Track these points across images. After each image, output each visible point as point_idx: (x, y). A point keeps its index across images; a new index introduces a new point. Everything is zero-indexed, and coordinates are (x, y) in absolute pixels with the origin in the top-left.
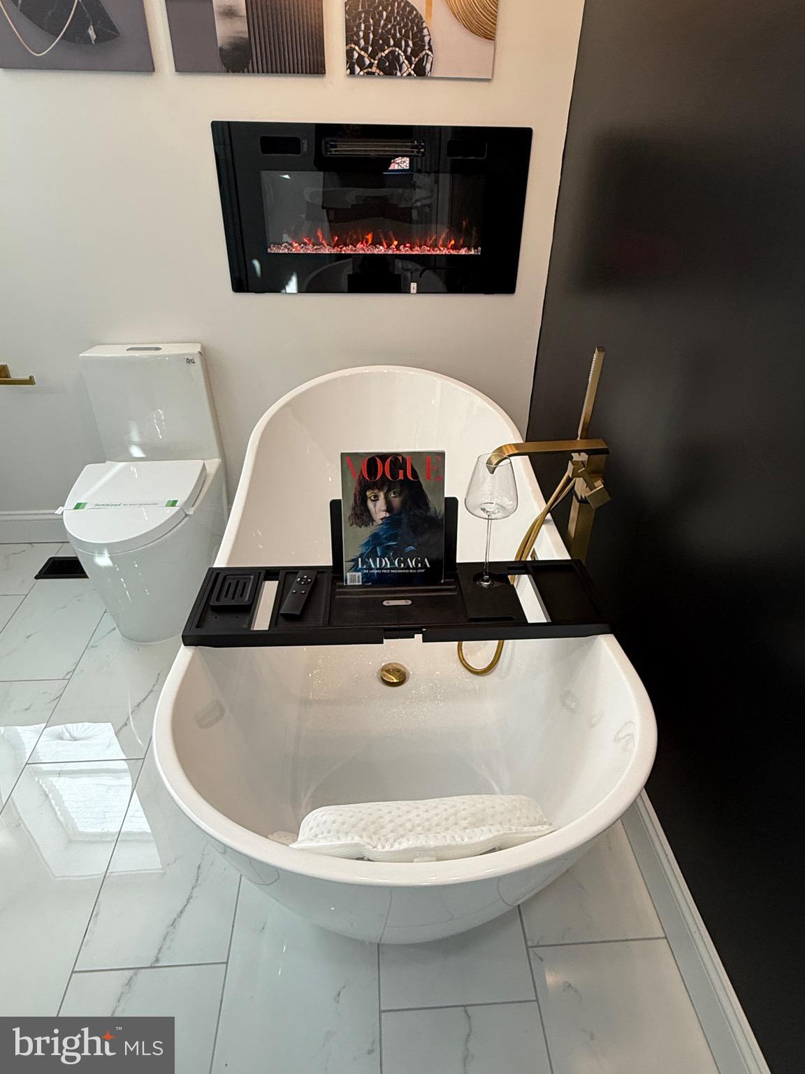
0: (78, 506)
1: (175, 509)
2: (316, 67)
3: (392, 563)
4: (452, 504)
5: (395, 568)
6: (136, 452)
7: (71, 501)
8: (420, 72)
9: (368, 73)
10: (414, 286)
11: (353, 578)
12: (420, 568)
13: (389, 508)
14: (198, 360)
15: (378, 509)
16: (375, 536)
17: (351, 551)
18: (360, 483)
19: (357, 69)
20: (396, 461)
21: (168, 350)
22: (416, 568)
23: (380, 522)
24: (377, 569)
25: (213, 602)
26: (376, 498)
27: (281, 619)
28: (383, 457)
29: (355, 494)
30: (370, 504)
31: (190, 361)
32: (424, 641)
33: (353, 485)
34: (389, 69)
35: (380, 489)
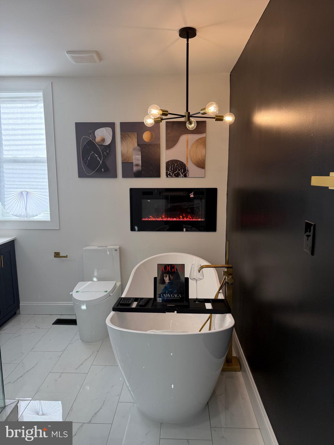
1: (107, 293)
2: (158, 175)
3: (170, 296)
4: (187, 279)
5: (171, 297)
6: (95, 279)
7: (75, 291)
8: (185, 176)
9: (171, 177)
10: (185, 229)
11: (159, 300)
12: (178, 297)
13: (170, 279)
14: (118, 250)
15: (167, 280)
16: (165, 287)
17: (159, 292)
18: (162, 272)
19: (169, 176)
20: (172, 266)
21: (109, 247)
22: (177, 297)
23: (167, 283)
24: (166, 297)
25: (121, 302)
26: (166, 276)
27: (139, 306)
28: (169, 265)
29: (161, 275)
30: (165, 278)
32: (177, 313)
33: (160, 272)
34: (177, 175)
35: (167, 274)
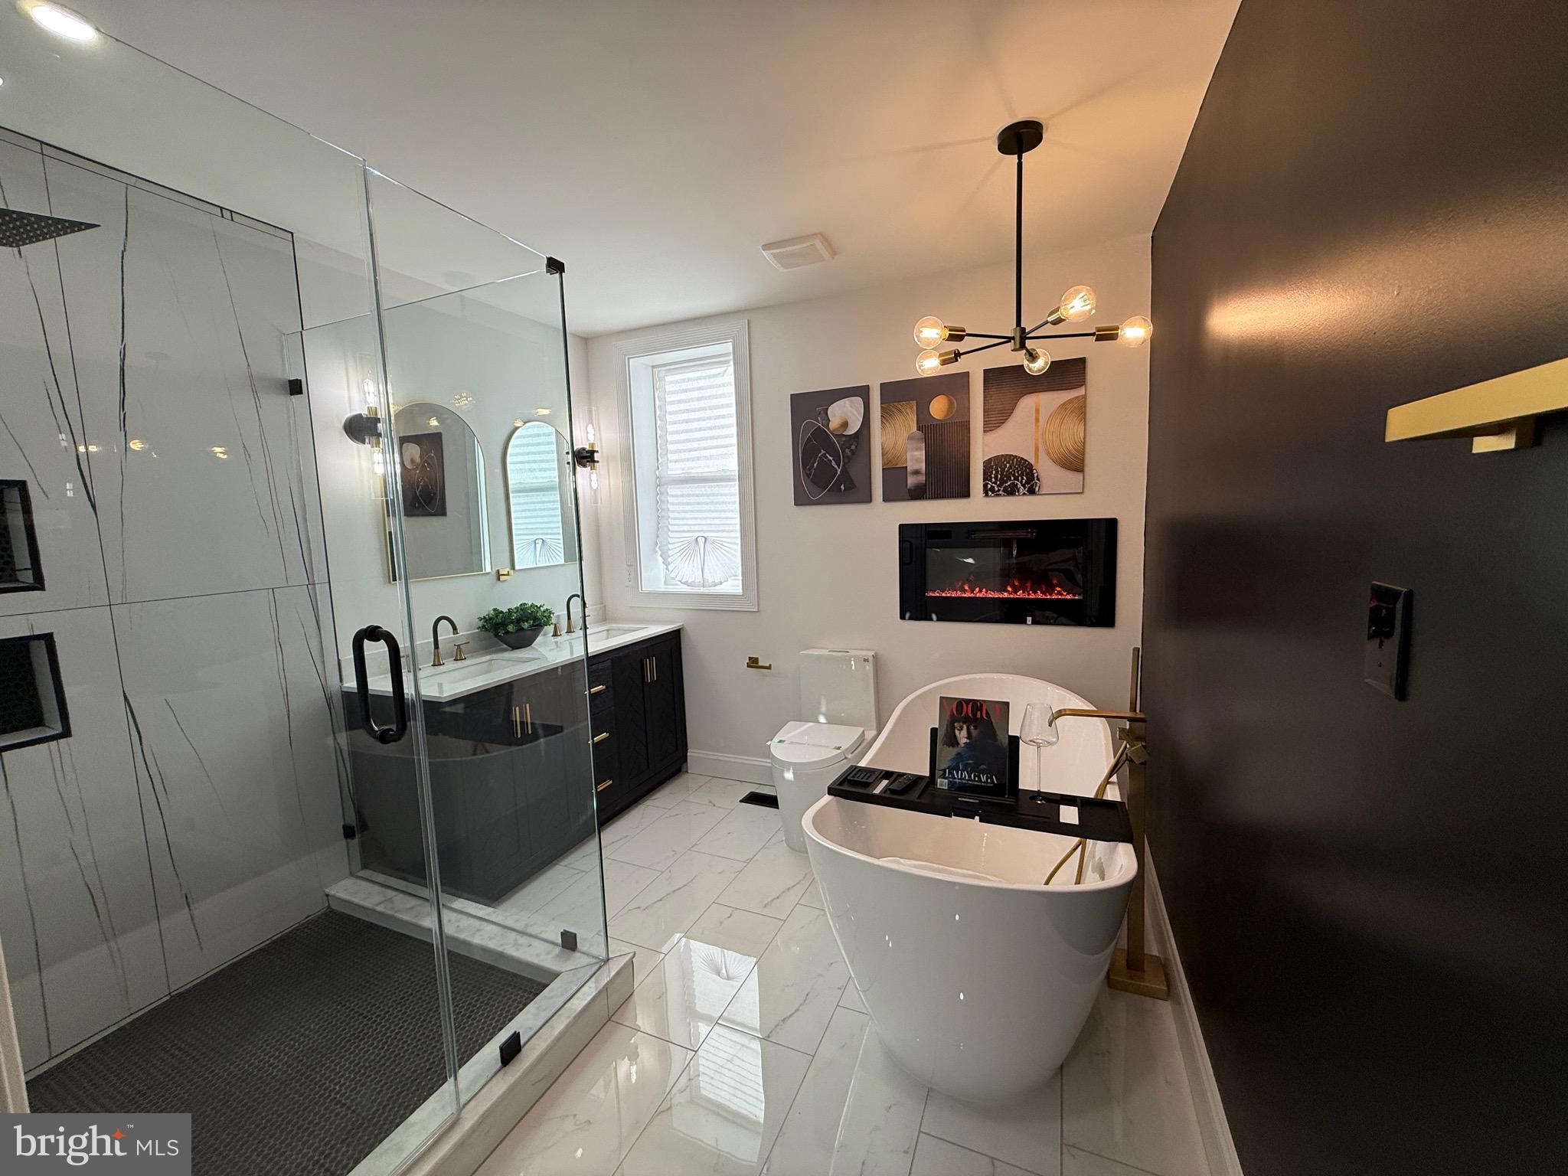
0: (780, 741)
1: (839, 751)
2: (965, 493)
3: (970, 776)
4: (1014, 741)
5: (971, 780)
6: (822, 719)
7: (776, 739)
8: (1032, 492)
9: (997, 495)
10: (1029, 619)
11: (942, 783)
12: (990, 783)
13: (969, 736)
14: (871, 659)
15: (962, 736)
16: (958, 754)
17: (943, 764)
18: (951, 718)
19: (990, 493)
20: (977, 705)
21: (852, 653)
22: (987, 783)
23: (963, 745)
24: (961, 779)
25: (849, 778)
26: (961, 729)
27: (888, 792)
28: (968, 701)
29: (947, 725)
30: (957, 732)
31: (866, 660)
32: (980, 821)
33: (947, 717)
34: (1011, 491)
35: (964, 723)
